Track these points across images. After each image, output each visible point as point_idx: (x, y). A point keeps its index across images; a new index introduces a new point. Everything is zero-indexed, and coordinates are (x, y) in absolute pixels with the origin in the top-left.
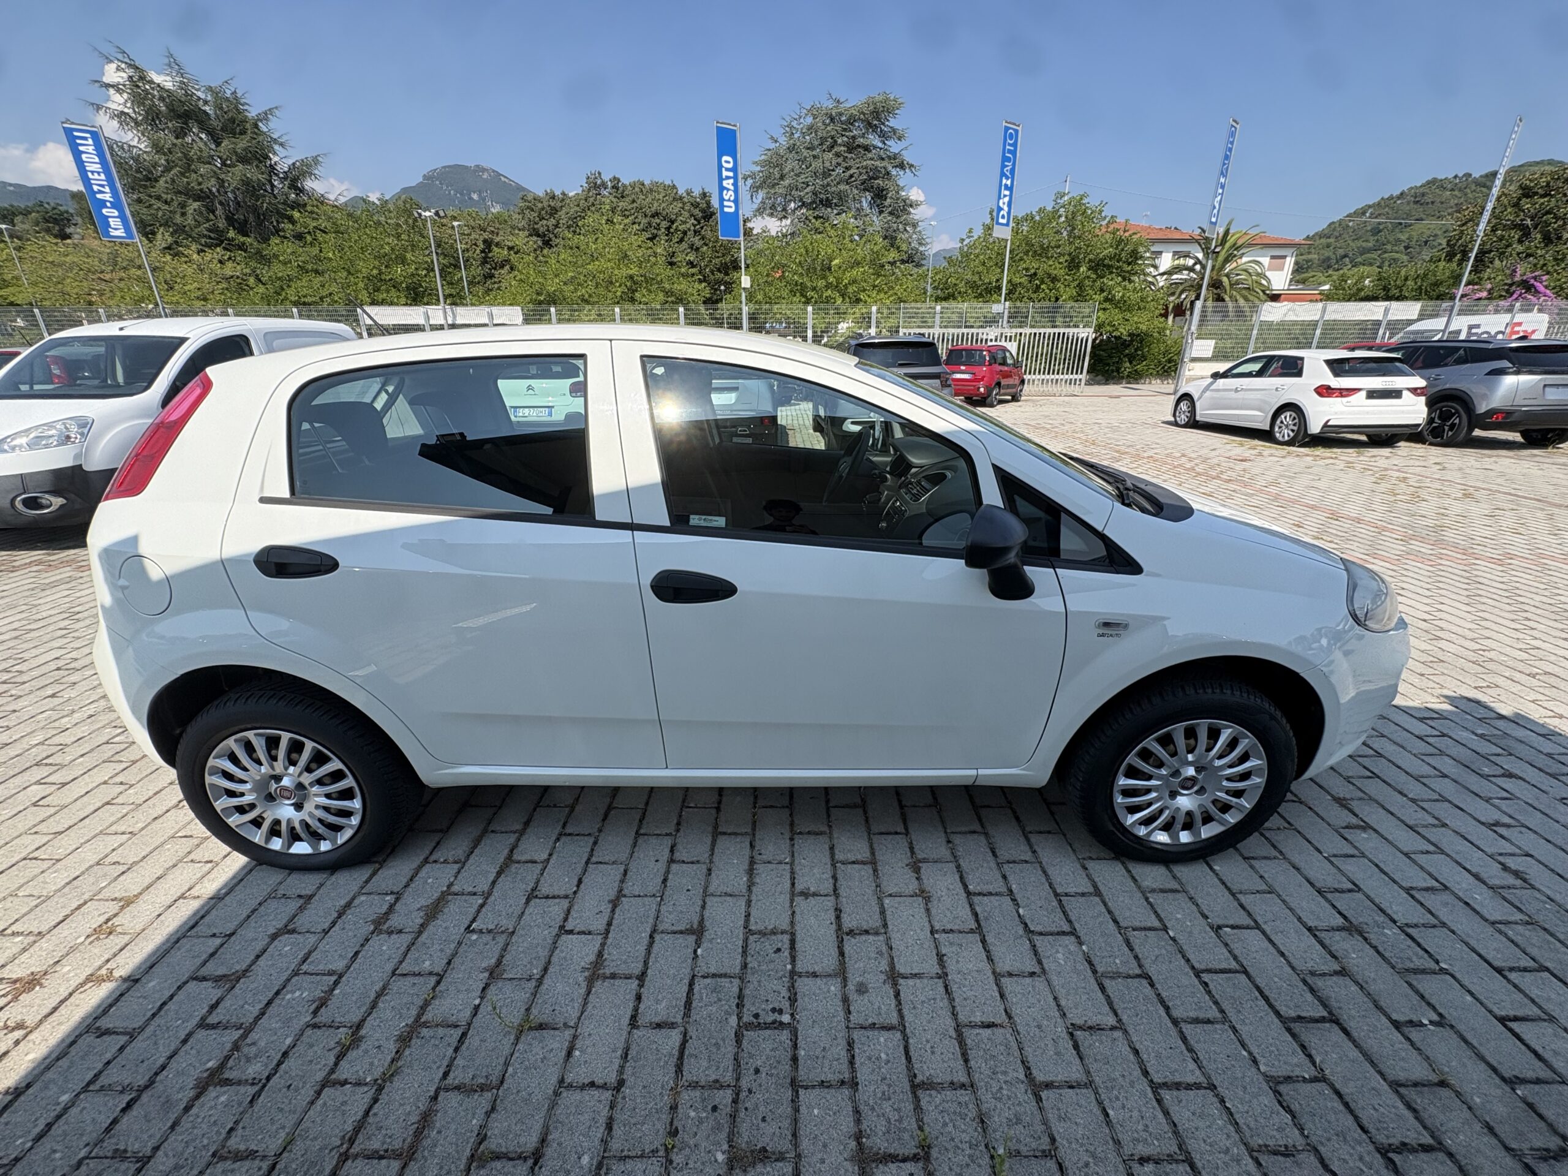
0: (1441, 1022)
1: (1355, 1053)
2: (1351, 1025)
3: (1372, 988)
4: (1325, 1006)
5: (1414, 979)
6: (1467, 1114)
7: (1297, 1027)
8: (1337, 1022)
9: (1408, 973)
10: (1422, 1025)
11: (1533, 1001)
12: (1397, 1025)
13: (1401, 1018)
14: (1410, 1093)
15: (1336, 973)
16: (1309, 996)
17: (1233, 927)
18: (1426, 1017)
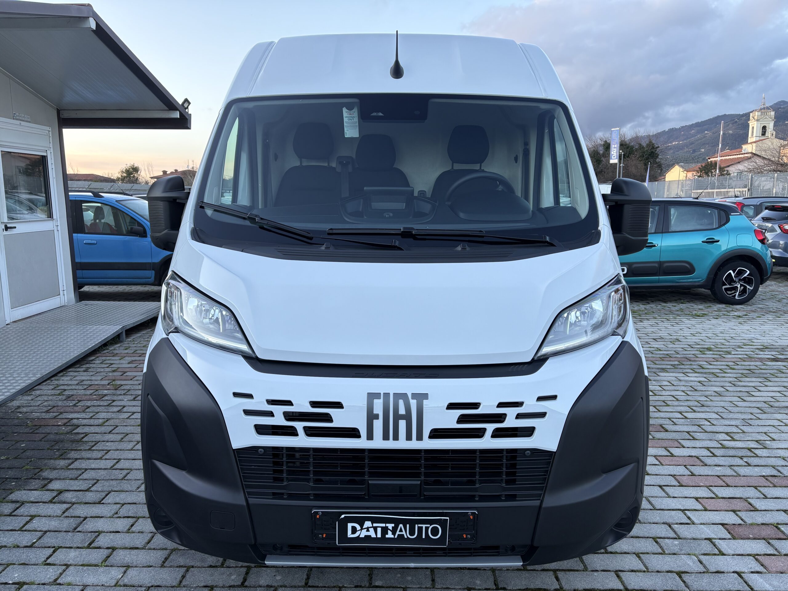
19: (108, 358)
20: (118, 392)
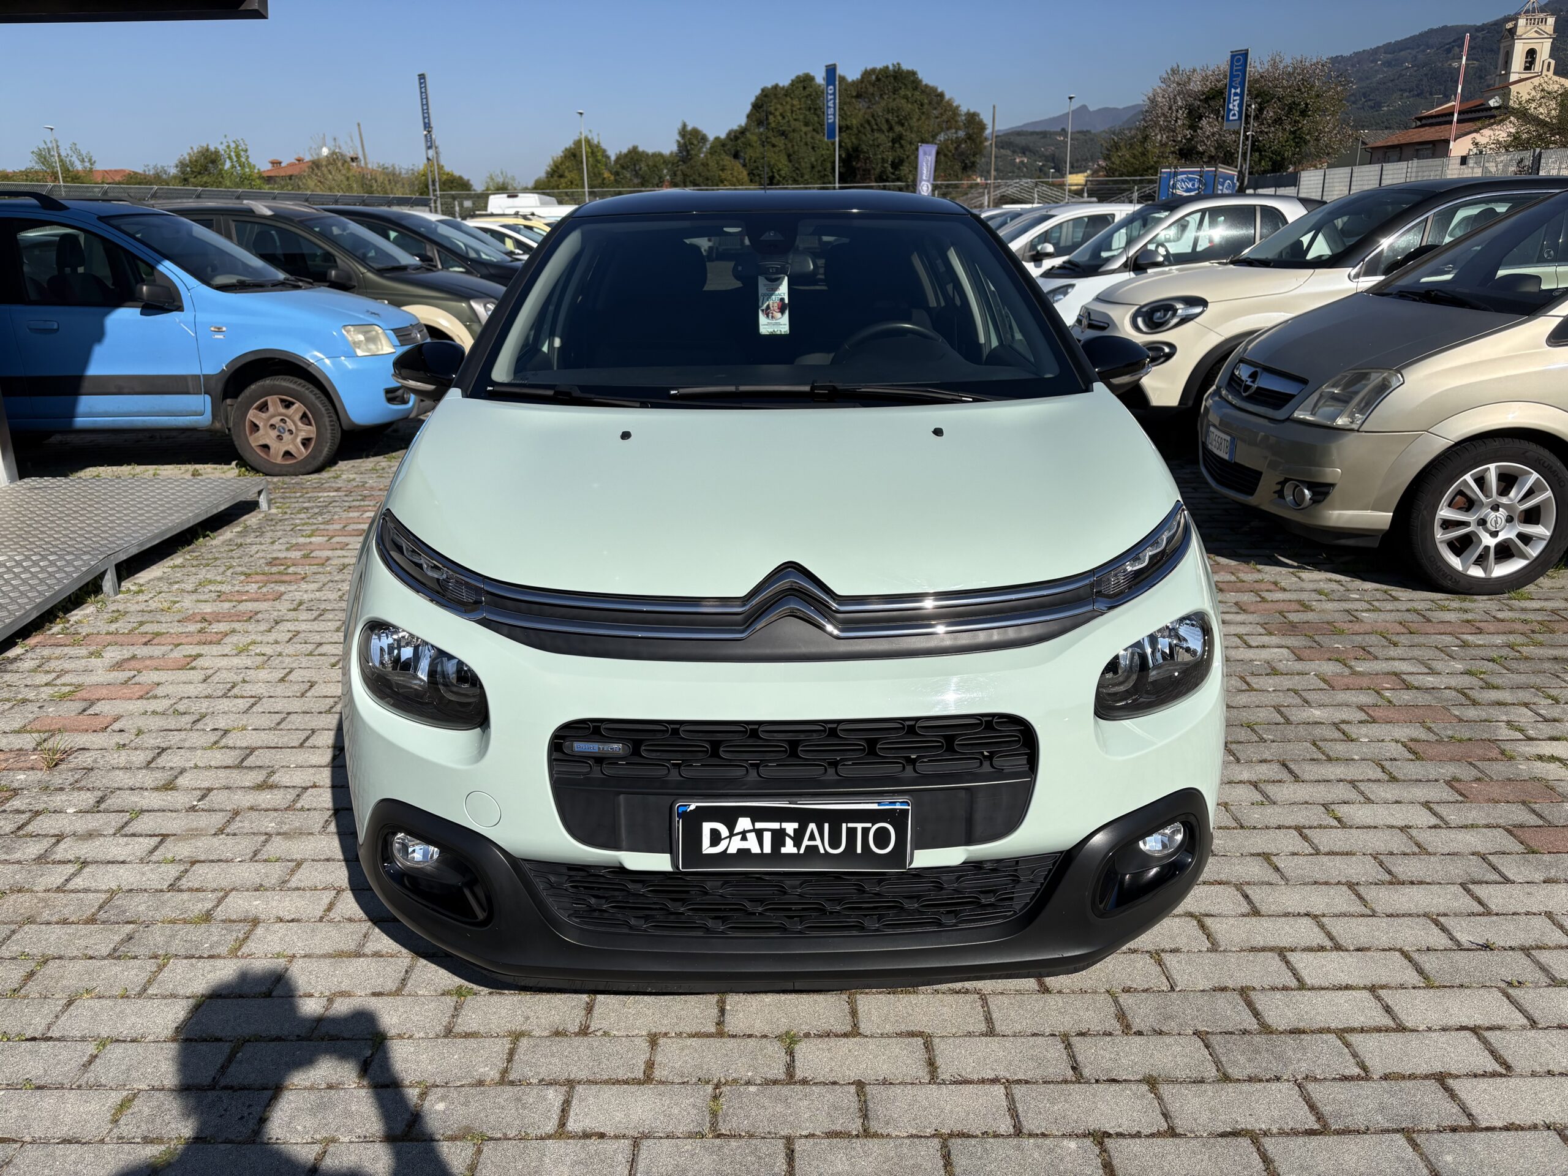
19: (58, 651)
20: (57, 780)
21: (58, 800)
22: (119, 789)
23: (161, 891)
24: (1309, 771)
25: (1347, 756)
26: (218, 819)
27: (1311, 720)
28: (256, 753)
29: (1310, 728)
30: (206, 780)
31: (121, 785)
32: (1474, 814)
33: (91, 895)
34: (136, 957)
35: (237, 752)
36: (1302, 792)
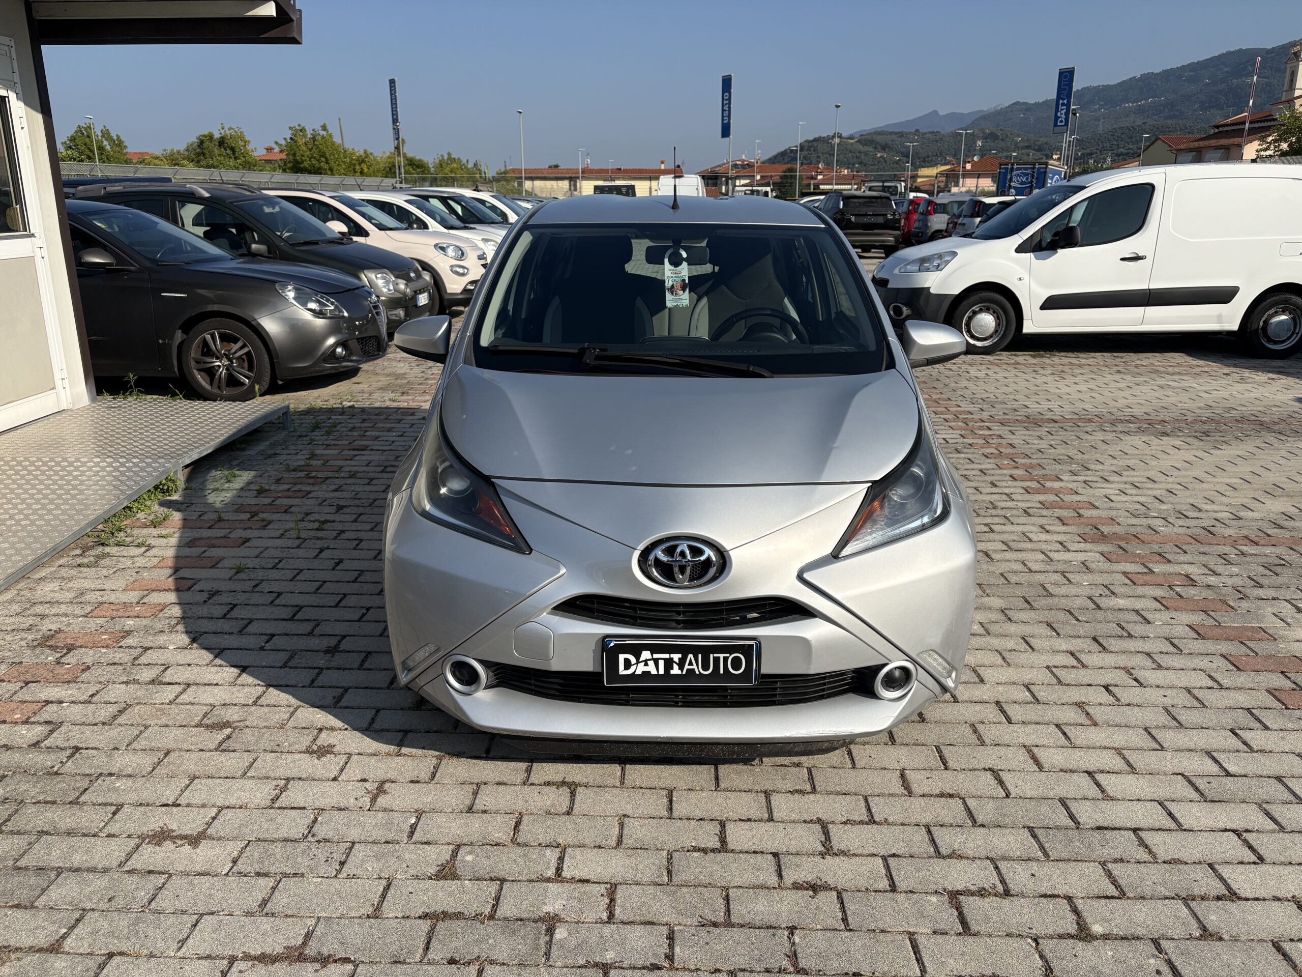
0: (262, 648)
1: (272, 617)
2: (285, 622)
3: (295, 637)
4: (298, 620)
5: (289, 654)
6: (225, 631)
7: (297, 609)
8: (289, 620)
9: (293, 654)
10: (266, 642)
11: (243, 685)
12: (273, 635)
13: (275, 638)
14: (245, 622)
15: (313, 630)
16: (307, 618)
17: (364, 615)
18: (268, 646)
21: (162, 639)
22: (205, 633)
23: (247, 705)
24: (1113, 644)
25: (1144, 634)
26: (283, 656)
27: (1116, 607)
28: (303, 610)
29: (1116, 613)
30: (270, 628)
31: (207, 630)
32: (1242, 679)
33: (196, 707)
34: (234, 751)
35: (290, 609)
36: (1109, 660)
